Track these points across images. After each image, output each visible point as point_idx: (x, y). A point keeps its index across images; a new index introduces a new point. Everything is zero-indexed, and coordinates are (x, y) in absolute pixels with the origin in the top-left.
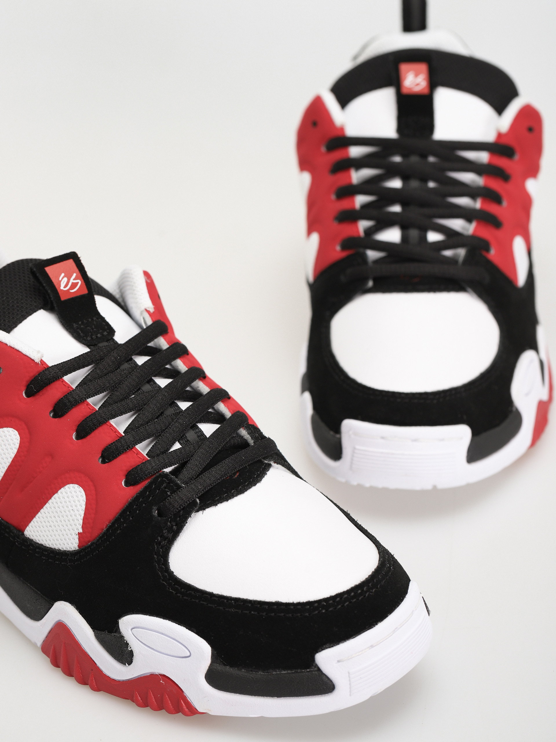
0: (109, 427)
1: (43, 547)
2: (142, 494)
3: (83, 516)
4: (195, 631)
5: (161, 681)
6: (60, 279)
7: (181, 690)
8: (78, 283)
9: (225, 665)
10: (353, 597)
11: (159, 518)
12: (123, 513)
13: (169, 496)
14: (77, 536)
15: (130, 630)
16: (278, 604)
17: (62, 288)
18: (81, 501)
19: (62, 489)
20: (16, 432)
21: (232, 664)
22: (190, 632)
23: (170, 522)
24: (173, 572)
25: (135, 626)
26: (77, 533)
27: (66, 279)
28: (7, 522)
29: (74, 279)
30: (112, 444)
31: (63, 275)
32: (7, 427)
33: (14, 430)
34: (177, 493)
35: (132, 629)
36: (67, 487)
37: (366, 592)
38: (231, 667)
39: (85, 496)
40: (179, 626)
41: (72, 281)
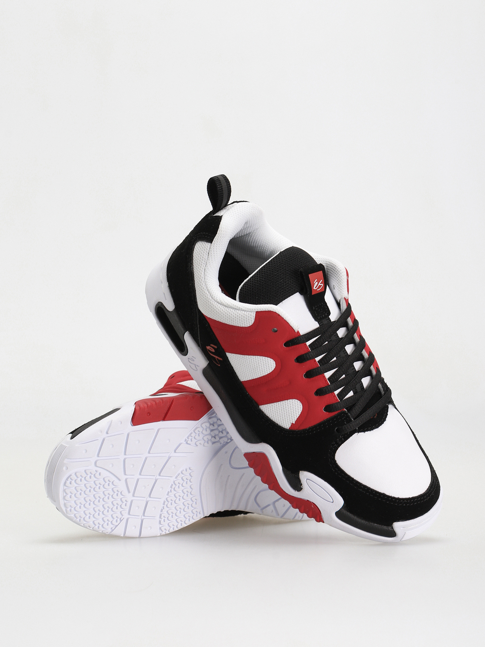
0: (323, 377)
1: (269, 419)
2: (332, 419)
3: (298, 417)
4: (339, 492)
5: (312, 506)
6: (314, 283)
7: (320, 512)
8: (322, 285)
9: (347, 511)
10: (419, 501)
11: (337, 433)
12: (320, 425)
13: (346, 424)
14: (291, 424)
15: (306, 480)
16: (384, 495)
17: (314, 288)
18: (299, 410)
19: (291, 400)
20: (274, 363)
21: (351, 512)
22: (336, 492)
23: (341, 436)
24: (336, 461)
25: (309, 479)
26: (291, 423)
27: (317, 283)
28: (251, 397)
29: (320, 284)
30: (323, 388)
31: (316, 280)
32: (270, 358)
33: (273, 361)
34: (349, 424)
35: (307, 479)
36: (294, 400)
37: (425, 499)
38: (350, 513)
39: (302, 408)
40: (332, 487)
41: (319, 284)
